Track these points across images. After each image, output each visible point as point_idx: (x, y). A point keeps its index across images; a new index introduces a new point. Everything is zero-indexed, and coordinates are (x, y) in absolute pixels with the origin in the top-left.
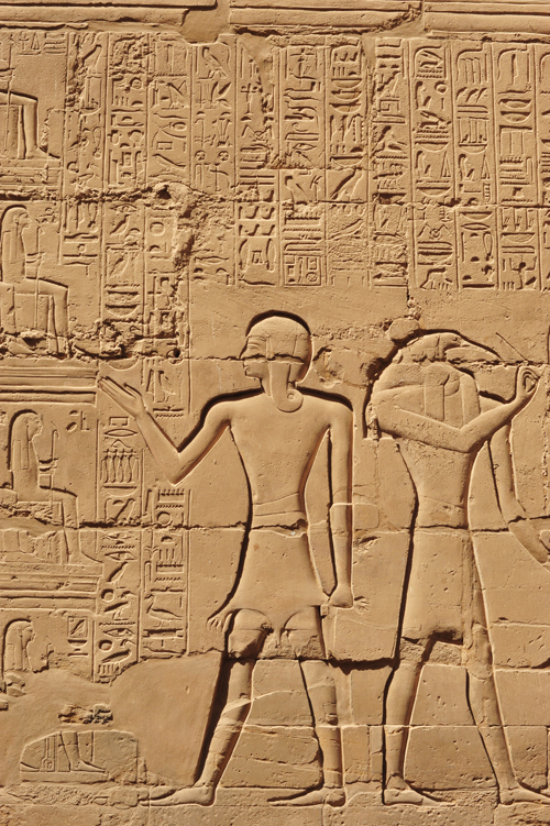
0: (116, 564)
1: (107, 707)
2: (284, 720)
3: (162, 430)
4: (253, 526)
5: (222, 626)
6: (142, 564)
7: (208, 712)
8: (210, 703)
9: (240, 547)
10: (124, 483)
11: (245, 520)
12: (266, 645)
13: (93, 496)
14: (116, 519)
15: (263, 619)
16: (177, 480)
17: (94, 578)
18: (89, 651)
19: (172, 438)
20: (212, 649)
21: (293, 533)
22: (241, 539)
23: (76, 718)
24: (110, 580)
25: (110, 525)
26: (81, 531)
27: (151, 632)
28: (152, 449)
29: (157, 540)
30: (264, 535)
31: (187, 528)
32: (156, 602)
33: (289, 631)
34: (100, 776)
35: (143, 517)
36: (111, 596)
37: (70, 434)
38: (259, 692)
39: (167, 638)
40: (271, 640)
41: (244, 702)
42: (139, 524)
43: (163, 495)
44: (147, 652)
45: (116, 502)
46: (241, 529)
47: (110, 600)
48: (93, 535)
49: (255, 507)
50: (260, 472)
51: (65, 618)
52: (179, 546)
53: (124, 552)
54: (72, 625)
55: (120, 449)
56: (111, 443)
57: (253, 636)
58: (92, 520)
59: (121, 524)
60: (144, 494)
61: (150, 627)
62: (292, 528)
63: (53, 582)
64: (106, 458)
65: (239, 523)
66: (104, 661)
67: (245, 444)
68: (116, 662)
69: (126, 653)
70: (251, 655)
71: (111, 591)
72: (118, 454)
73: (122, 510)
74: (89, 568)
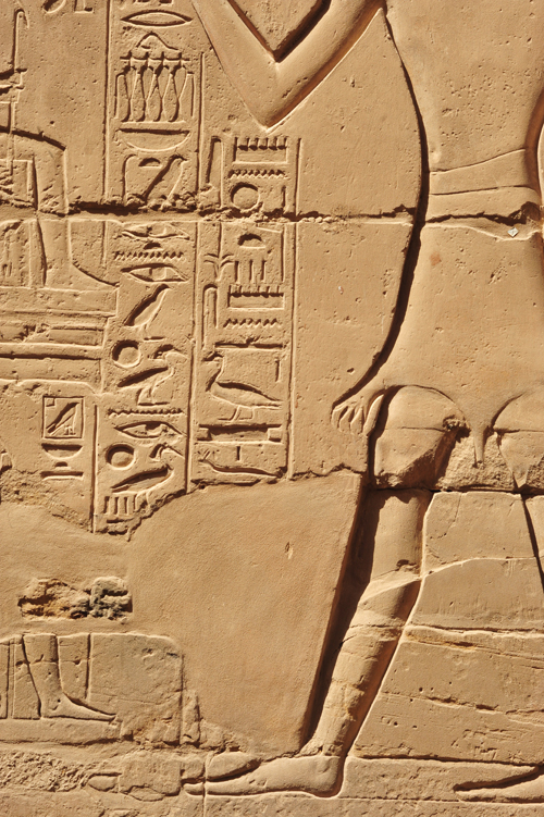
0: (144, 289)
1: (120, 583)
2: (490, 618)
3: (242, 14)
4: (429, 216)
5: (363, 421)
6: (199, 291)
7: (330, 597)
8: (335, 579)
9: (401, 258)
10: (164, 124)
11: (412, 203)
12: (453, 462)
13: (99, 148)
14: (145, 197)
15: (448, 407)
16: (274, 118)
17: (99, 317)
18: (86, 467)
19: (263, 30)
20: (341, 467)
21: (513, 231)
22: (403, 242)
23: (55, 606)
24: (131, 322)
25: (133, 210)
26: (72, 219)
27: (215, 430)
28: (222, 54)
29: (230, 242)
30: (452, 235)
31: (292, 217)
32: (227, 367)
33: (502, 432)
34: (103, 728)
35: (201, 195)
36: (134, 355)
37: (51, 18)
38: (437, 558)
39: (248, 442)
40: (465, 450)
41: (405, 578)
42: (192, 208)
43: (244, 148)
44: (207, 472)
45: (145, 162)
46: (405, 222)
47: (131, 364)
48: (100, 227)
49: (434, 178)
50: (445, 104)
51: (36, 398)
52: (275, 254)
53: (162, 265)
54: (50, 413)
55: (156, 52)
56: (136, 38)
57: (427, 443)
58: (96, 198)
59: (156, 208)
60: (204, 147)
61: (213, 420)
62: (510, 221)
63: (13, 324)
64: (127, 69)
65: (400, 209)
66: (117, 487)
67: (416, 45)
68: (141, 491)
69: (162, 472)
70: (422, 482)
71: (134, 344)
72: (150, 62)
73: (159, 178)
74: (88, 297)
